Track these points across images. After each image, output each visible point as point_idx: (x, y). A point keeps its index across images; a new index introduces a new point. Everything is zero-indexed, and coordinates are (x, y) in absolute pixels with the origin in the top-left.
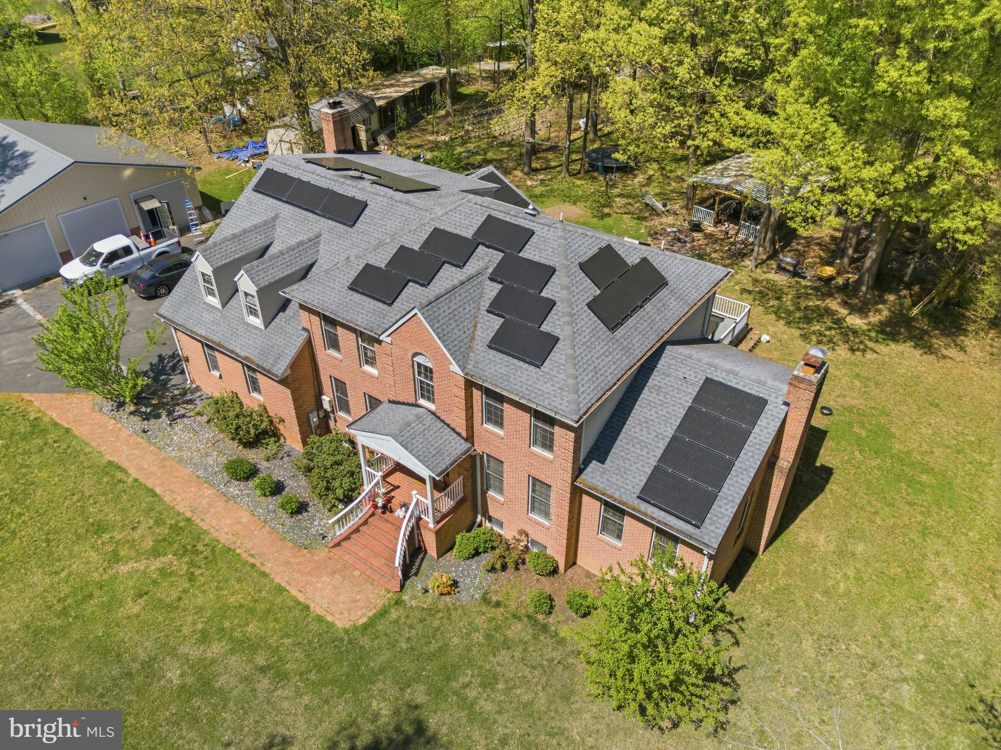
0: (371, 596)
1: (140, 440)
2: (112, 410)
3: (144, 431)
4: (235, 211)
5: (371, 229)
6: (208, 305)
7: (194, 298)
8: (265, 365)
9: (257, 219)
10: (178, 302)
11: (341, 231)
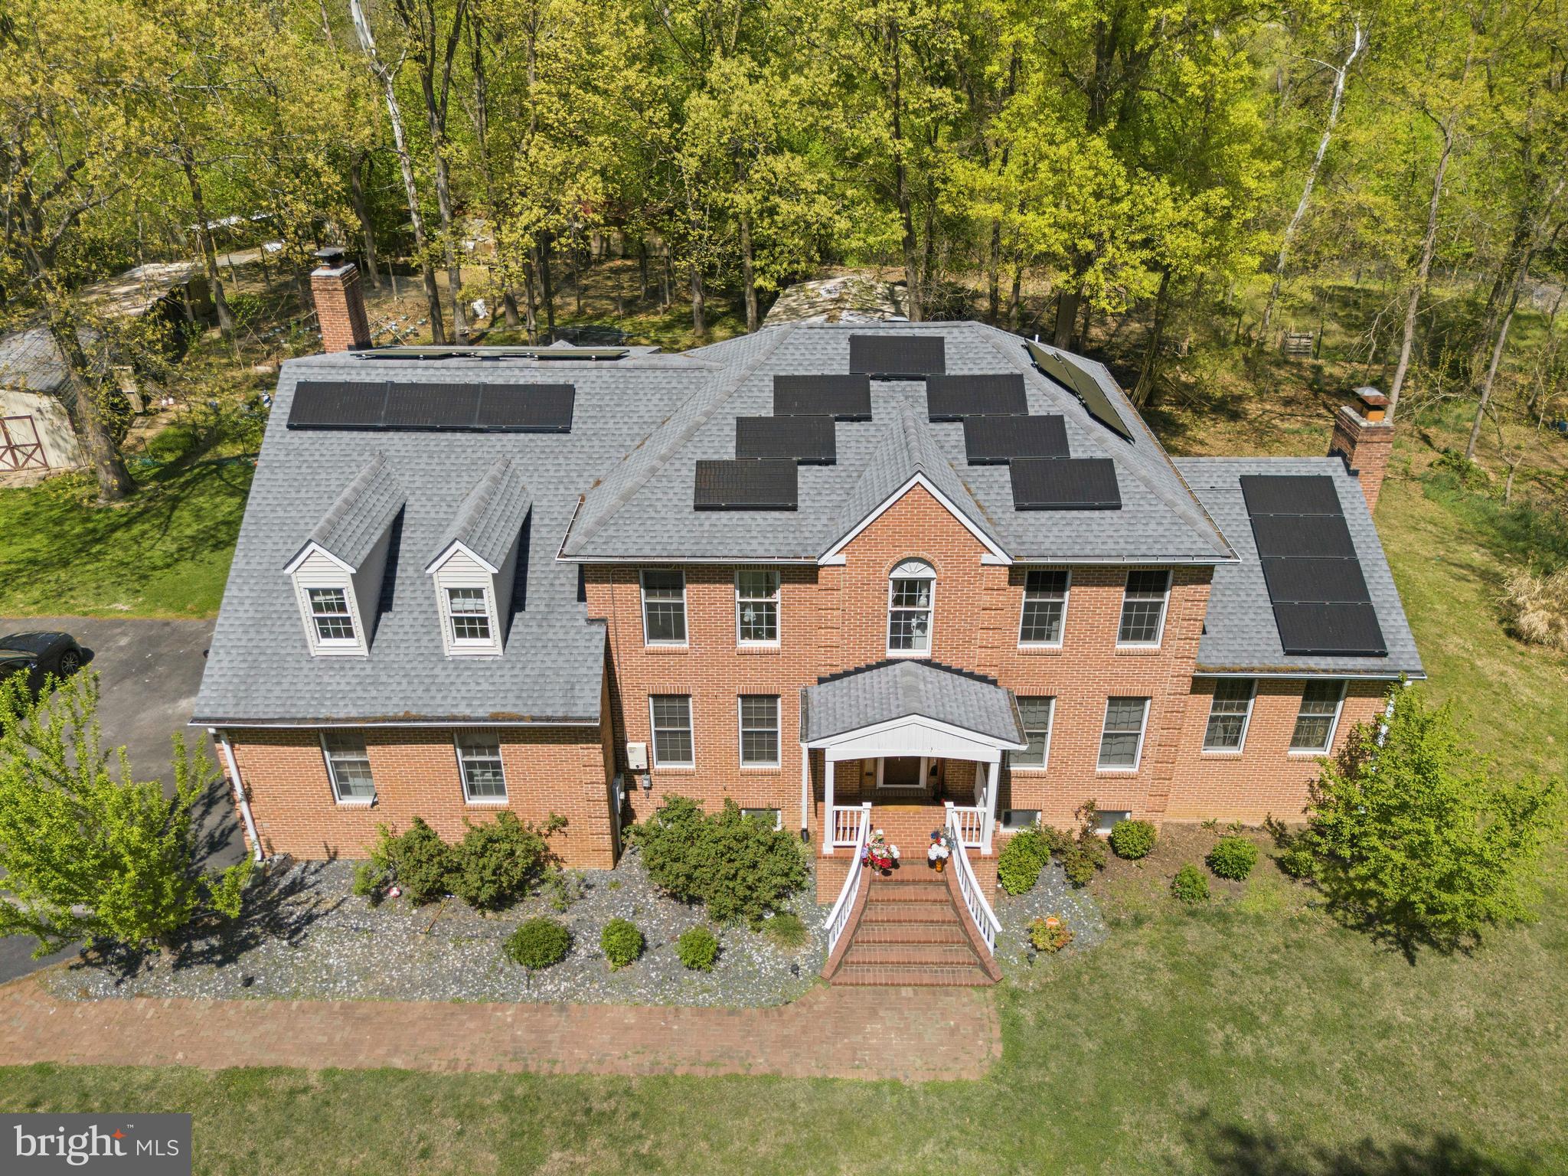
0: (967, 1009)
1: (247, 1003)
2: (118, 983)
3: (249, 982)
4: (268, 475)
5: (610, 425)
6: (325, 659)
7: (275, 658)
8: (549, 712)
9: (334, 476)
10: (236, 680)
11: (549, 443)
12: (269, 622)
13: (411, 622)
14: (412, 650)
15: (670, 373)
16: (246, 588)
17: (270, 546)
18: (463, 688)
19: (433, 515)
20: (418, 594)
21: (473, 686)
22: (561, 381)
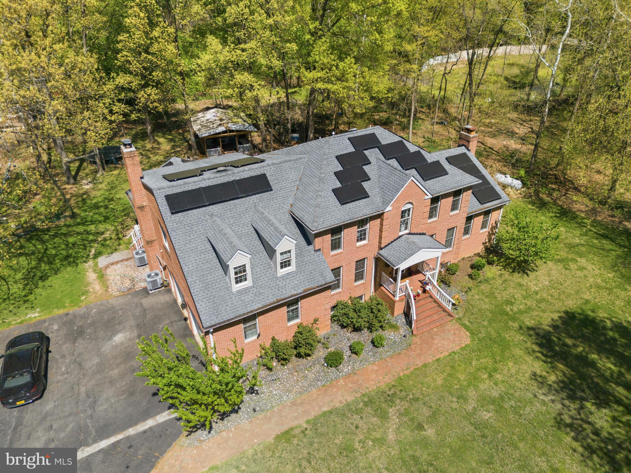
0: (453, 327)
1: (260, 416)
4: (175, 234)
5: (284, 185)
6: (238, 292)
7: (220, 297)
8: (320, 284)
9: (200, 227)
10: (211, 310)
11: (267, 196)
12: (210, 286)
13: (259, 270)
14: (265, 279)
15: (292, 162)
16: (193, 277)
17: (193, 259)
18: (289, 285)
19: (244, 231)
20: (256, 259)
21: (292, 284)
22: (259, 173)
